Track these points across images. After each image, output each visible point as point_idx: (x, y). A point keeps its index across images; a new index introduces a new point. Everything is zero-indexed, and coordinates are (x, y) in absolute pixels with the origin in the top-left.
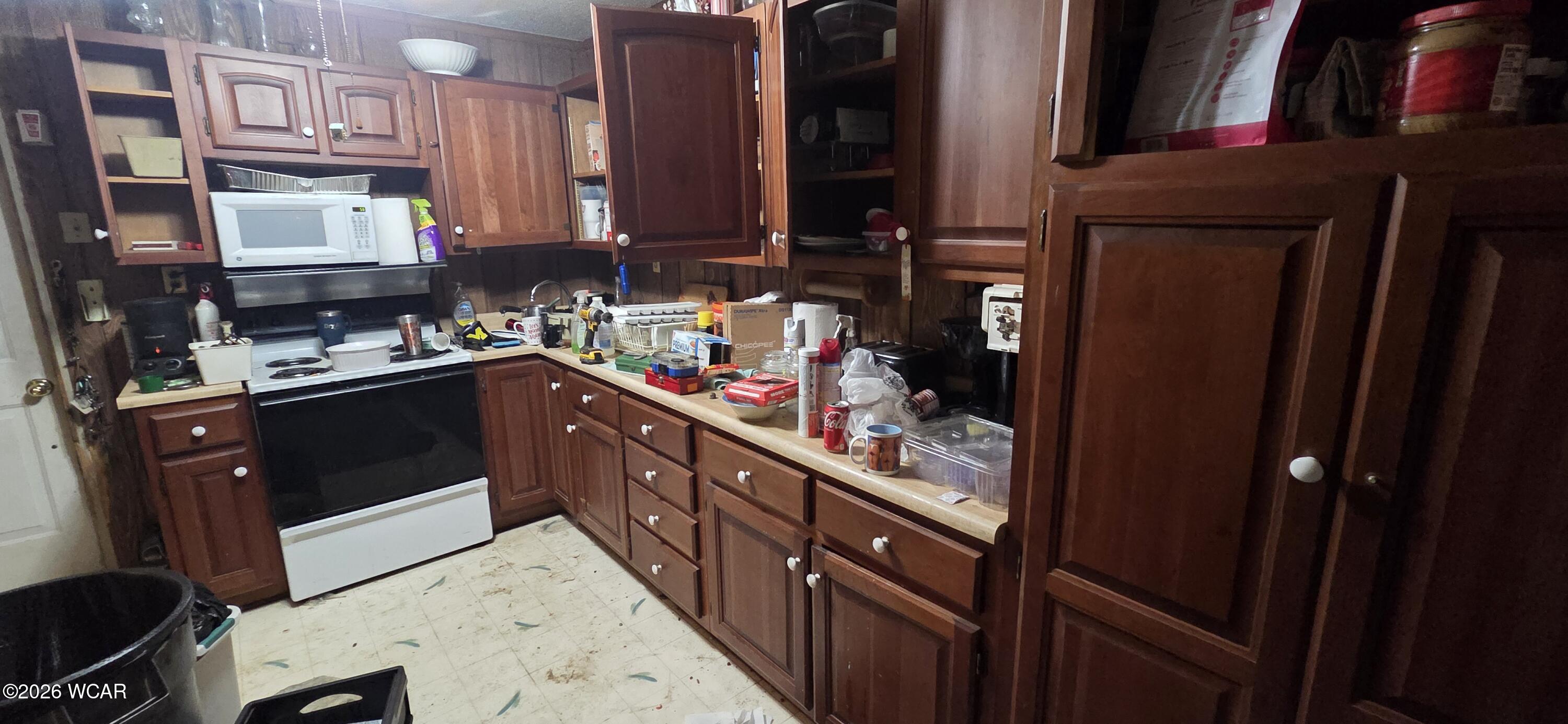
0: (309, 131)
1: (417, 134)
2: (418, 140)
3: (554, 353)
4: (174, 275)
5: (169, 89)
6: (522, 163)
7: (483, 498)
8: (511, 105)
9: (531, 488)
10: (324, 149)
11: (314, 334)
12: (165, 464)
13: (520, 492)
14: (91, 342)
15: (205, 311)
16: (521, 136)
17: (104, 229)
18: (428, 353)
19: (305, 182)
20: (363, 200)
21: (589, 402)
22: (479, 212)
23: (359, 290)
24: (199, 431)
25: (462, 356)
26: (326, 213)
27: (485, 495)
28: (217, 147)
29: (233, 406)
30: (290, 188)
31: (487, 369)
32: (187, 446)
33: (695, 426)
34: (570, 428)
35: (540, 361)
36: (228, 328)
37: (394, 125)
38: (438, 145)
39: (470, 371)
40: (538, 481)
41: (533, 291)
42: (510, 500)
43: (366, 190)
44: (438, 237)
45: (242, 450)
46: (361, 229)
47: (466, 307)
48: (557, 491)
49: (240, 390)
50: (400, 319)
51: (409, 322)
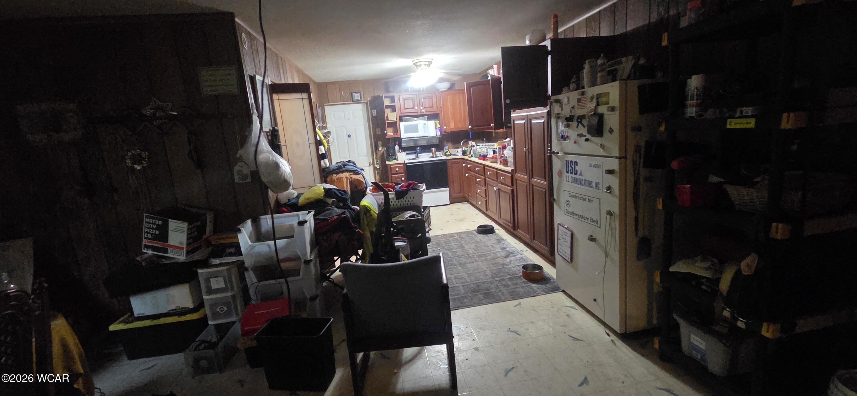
0: (416, 108)
1: (437, 105)
2: (437, 107)
3: (466, 157)
4: (392, 140)
5: (395, 103)
6: (460, 110)
7: (447, 193)
8: (458, 95)
9: (460, 193)
10: (419, 112)
11: (415, 153)
12: (392, 176)
13: (456, 193)
14: (379, 154)
15: (397, 147)
16: (460, 103)
17: (386, 131)
18: (436, 157)
19: (415, 119)
20: (426, 122)
21: (470, 167)
22: (449, 123)
23: (423, 143)
24: (397, 169)
25: (444, 157)
26: (419, 125)
27: (448, 192)
28: (401, 113)
29: (402, 165)
30: (412, 120)
31: (450, 161)
32: (395, 172)
33: (485, 166)
34: (467, 175)
35: (462, 160)
36: (401, 151)
37: (432, 105)
38: (441, 107)
39: (446, 161)
40: (461, 191)
41: (462, 142)
42: (454, 195)
43: (426, 119)
44: (440, 129)
45: (403, 174)
46: (425, 128)
47: (446, 147)
48: (465, 194)
49: (404, 162)
50: (432, 149)
51: (433, 149)
